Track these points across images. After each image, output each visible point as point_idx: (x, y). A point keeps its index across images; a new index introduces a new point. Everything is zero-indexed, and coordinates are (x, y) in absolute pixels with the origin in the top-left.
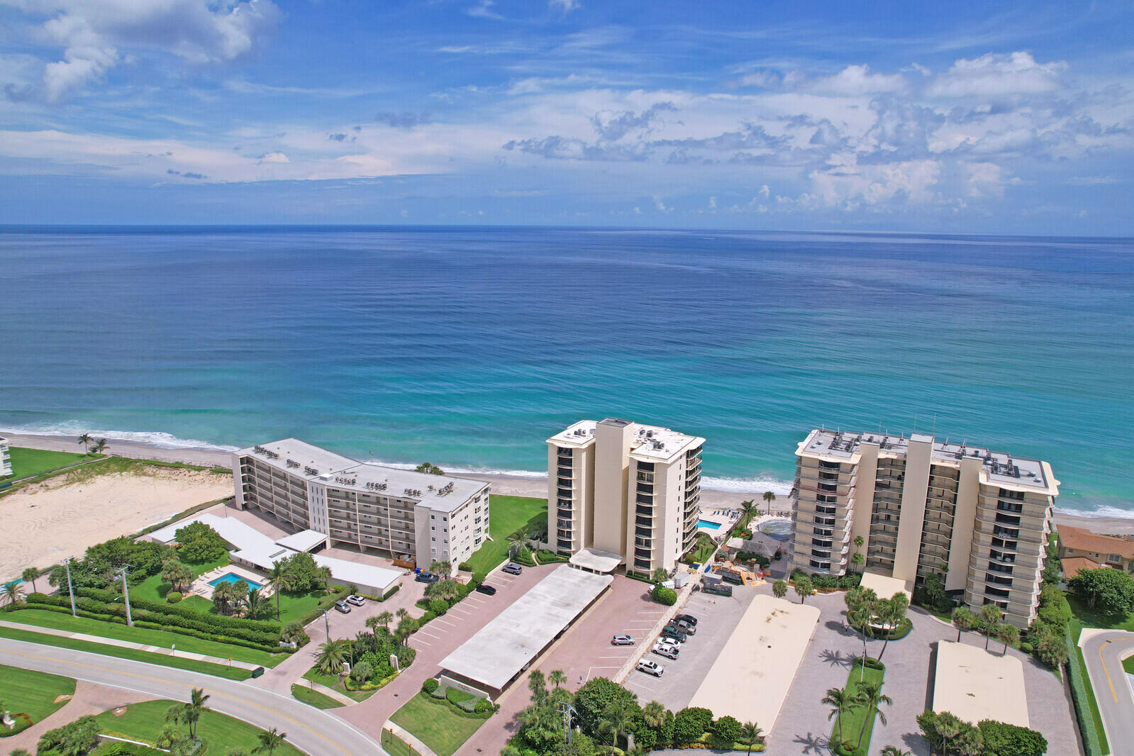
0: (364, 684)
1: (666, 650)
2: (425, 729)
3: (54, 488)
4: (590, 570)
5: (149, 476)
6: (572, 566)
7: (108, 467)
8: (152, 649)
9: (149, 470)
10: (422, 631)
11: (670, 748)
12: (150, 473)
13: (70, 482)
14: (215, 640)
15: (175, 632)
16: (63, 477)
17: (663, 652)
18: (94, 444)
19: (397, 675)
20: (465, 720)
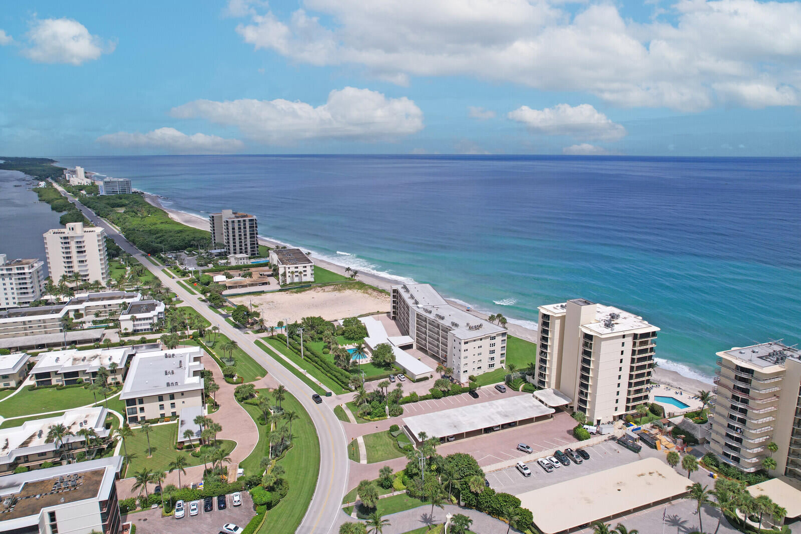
0: (366, 416)
1: (544, 464)
2: (373, 447)
3: (327, 292)
4: (542, 402)
5: (369, 294)
6: (534, 396)
7: (354, 286)
8: (301, 370)
9: (370, 291)
10: (419, 403)
11: (487, 513)
12: (370, 293)
13: (334, 290)
14: (326, 375)
15: (315, 366)
16: (332, 287)
17: (542, 464)
18: (352, 273)
19: (385, 419)
20: (396, 451)
